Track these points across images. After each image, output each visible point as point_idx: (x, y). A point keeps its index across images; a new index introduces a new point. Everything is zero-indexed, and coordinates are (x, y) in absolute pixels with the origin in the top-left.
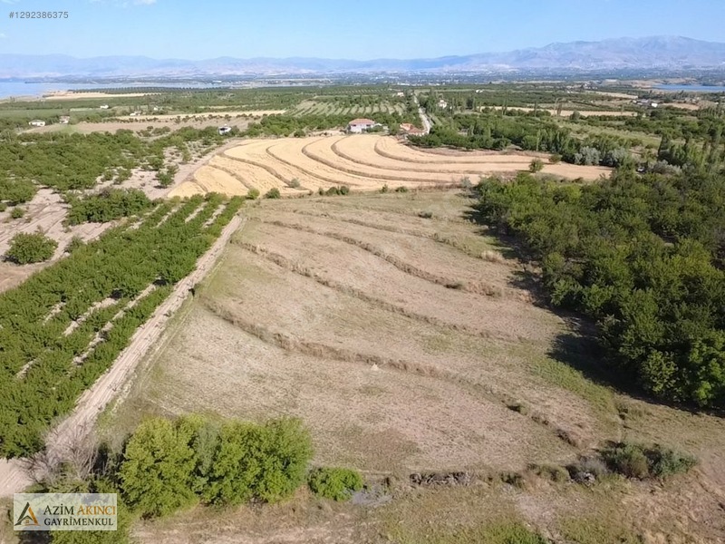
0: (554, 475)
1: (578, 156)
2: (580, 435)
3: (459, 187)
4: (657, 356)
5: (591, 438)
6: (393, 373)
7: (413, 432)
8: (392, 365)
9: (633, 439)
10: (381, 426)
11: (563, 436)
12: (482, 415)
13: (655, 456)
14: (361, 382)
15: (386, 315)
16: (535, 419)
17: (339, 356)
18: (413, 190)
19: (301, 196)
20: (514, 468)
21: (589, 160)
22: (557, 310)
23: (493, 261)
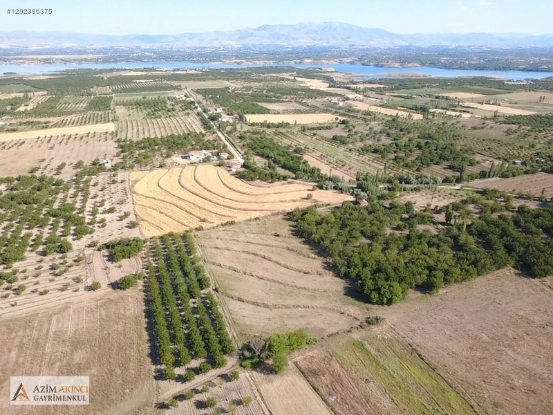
0: (357, 328)
1: (324, 186)
2: (360, 317)
3: (281, 214)
4: (373, 293)
5: (362, 318)
6: (304, 309)
7: (321, 326)
8: (304, 307)
9: (372, 316)
10: (313, 325)
11: (356, 318)
12: (335, 317)
13: (377, 319)
14: (299, 314)
15: (291, 289)
16: (348, 315)
17: (287, 307)
18: (263, 217)
19: (213, 228)
20: (348, 329)
21: (329, 188)
22: (342, 278)
23: (314, 258)
